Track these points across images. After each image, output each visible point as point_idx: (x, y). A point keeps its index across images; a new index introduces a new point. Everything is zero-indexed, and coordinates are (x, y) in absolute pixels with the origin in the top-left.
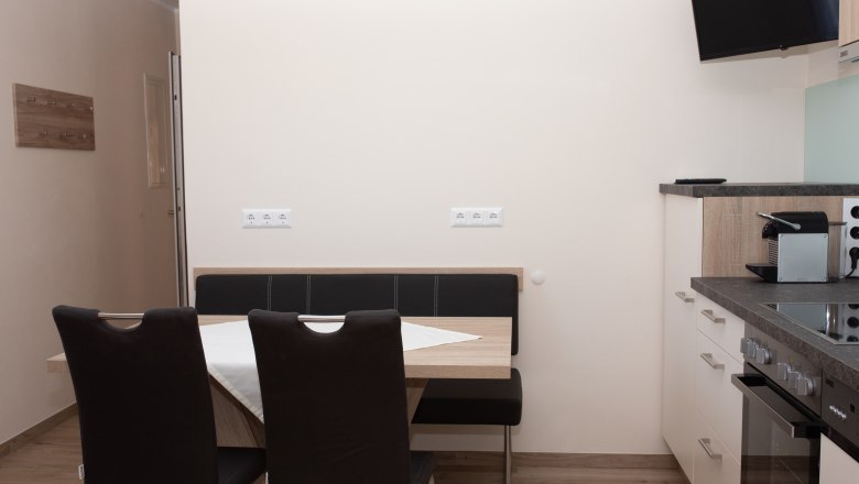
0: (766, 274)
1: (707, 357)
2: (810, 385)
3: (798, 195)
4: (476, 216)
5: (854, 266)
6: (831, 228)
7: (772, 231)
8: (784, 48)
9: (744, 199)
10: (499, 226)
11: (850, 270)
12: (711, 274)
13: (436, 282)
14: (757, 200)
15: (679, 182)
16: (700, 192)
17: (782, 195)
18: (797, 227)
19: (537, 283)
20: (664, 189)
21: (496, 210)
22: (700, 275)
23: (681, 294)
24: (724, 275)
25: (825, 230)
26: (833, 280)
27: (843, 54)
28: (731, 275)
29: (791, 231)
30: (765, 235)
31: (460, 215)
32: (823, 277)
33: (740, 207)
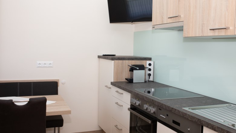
0: (130, 81)
1: (117, 103)
2: (154, 110)
3: (137, 60)
4: (45, 64)
5: (149, 78)
6: (145, 69)
7: (132, 69)
8: (132, 22)
9: (124, 61)
10: (52, 67)
11: (148, 79)
12: (116, 81)
13: (32, 84)
14: (127, 61)
15: (104, 55)
16: (113, 59)
17: (133, 60)
18: (138, 68)
19: (63, 84)
20: (99, 57)
21: (51, 62)
22: (113, 81)
23: (106, 86)
24: (119, 81)
25: (144, 69)
26: (145, 82)
27: (153, 27)
28: (121, 81)
29: (137, 69)
30: (130, 71)
31: (40, 64)
32: (143, 81)
33: (123, 63)
